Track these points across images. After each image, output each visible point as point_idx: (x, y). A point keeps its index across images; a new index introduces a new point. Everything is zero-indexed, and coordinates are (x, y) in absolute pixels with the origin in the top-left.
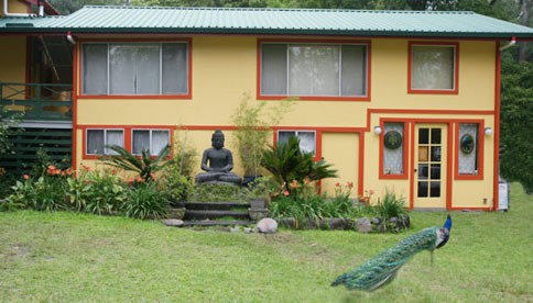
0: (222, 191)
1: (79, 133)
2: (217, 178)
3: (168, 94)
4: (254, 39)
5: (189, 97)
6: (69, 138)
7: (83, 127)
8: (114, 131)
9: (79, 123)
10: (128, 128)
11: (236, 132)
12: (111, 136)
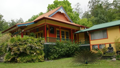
0: (110, 54)
1: (91, 46)
2: (109, 52)
3: (104, 38)
4: (119, 26)
5: (108, 38)
6: (90, 47)
7: (91, 45)
8: (96, 45)
9: (91, 44)
10: (98, 44)
11: (114, 44)
12: (96, 46)
